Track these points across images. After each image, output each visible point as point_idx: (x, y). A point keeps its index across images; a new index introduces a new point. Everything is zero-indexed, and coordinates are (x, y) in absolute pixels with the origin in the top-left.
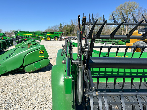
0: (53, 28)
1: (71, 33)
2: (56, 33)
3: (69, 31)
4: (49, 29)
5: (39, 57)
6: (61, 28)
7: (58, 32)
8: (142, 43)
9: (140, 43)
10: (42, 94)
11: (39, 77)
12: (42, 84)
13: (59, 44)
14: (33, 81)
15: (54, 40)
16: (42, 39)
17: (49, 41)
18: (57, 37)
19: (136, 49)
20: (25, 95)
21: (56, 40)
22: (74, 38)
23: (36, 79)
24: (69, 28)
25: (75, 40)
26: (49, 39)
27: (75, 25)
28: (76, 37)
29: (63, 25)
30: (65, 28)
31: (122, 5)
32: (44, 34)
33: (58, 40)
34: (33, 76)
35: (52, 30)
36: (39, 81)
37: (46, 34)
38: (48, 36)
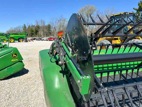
0: (16, 29)
1: (36, 34)
2: (20, 34)
3: (34, 32)
4: (11, 30)
5: (12, 60)
6: (25, 29)
7: (22, 33)
8: (105, 41)
9: (104, 41)
10: (25, 101)
11: (14, 83)
12: (20, 91)
13: (25, 45)
14: (8, 88)
15: (18, 41)
16: (4, 41)
17: (12, 42)
18: (22, 38)
19: (102, 47)
20: (4, 106)
21: (21, 42)
22: (40, 39)
23: (12, 85)
24: (34, 29)
25: (42, 40)
26: (13, 41)
27: (40, 26)
28: (42, 38)
29: (27, 25)
30: (29, 29)
31: (83, 8)
32: (6, 36)
33: (23, 41)
34: (6, 83)
35: (15, 31)
36: (16, 88)
37: (8, 36)
38: (11, 38)
